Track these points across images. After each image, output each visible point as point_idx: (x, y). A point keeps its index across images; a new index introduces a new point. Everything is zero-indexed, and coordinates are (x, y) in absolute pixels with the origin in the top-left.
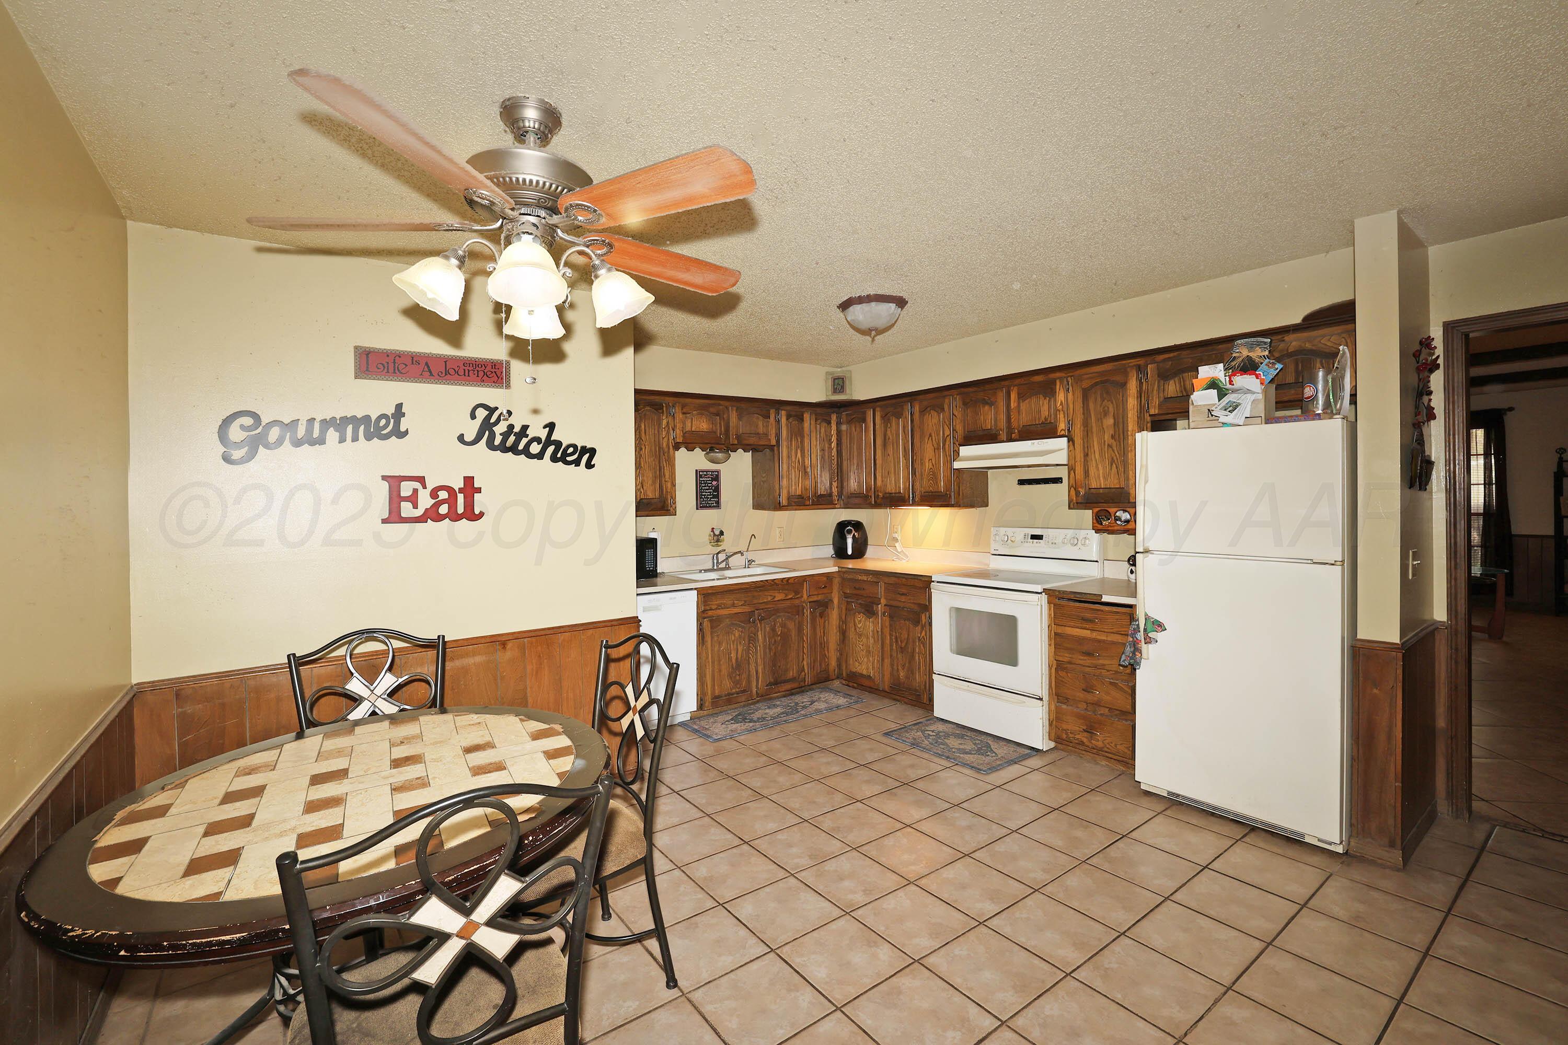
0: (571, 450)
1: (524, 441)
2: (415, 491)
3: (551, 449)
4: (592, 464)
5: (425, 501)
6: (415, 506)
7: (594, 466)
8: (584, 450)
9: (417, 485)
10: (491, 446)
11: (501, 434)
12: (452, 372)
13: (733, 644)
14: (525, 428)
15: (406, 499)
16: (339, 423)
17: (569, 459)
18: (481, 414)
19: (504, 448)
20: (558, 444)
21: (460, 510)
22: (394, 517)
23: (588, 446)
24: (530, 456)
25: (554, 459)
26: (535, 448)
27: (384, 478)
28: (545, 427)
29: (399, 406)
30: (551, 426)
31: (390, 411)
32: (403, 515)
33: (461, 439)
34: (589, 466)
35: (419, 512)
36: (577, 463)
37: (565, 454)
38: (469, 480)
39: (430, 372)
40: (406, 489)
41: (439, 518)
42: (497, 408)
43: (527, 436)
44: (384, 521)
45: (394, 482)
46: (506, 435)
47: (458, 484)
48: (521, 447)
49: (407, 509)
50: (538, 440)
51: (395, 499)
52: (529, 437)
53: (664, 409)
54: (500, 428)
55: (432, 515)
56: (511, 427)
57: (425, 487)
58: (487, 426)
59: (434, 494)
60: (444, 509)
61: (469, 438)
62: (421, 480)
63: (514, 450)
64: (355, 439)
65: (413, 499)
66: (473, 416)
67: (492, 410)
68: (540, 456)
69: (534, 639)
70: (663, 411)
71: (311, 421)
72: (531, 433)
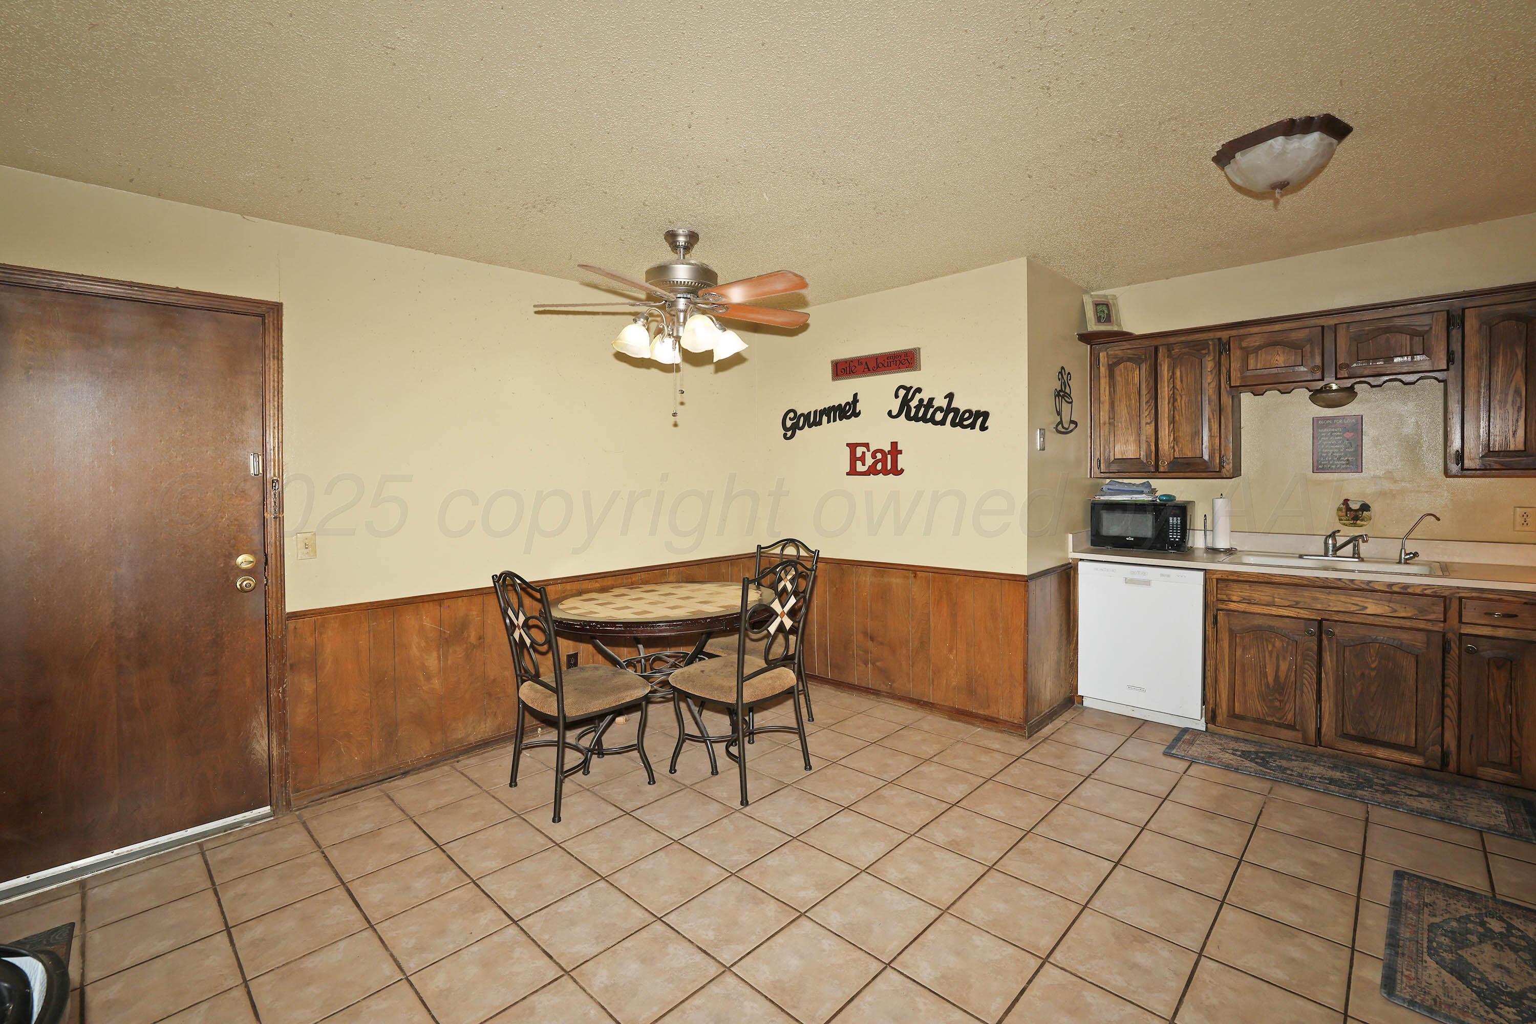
0: (967, 415)
1: (931, 410)
2: (864, 453)
3: (951, 415)
4: (986, 426)
5: (869, 461)
6: (864, 464)
7: (987, 428)
8: (978, 414)
9: (864, 449)
10: (908, 418)
11: (914, 407)
12: (880, 365)
13: (1271, 657)
14: (931, 400)
15: (859, 459)
16: (826, 412)
17: (966, 423)
18: (902, 393)
19: (916, 419)
20: (956, 410)
21: (889, 467)
22: (853, 472)
23: (982, 410)
24: (936, 423)
25: (953, 424)
26: (939, 416)
27: (848, 445)
28: (945, 398)
29: (855, 395)
30: (950, 396)
31: (851, 400)
32: (858, 470)
33: (890, 413)
34: (983, 428)
35: (865, 469)
36: (972, 426)
37: (963, 419)
38: (894, 445)
39: (868, 368)
40: (859, 451)
41: (876, 473)
42: (911, 387)
43: (933, 407)
44: (848, 474)
45: (853, 447)
46: (918, 408)
47: (887, 448)
48: (928, 416)
49: (860, 467)
50: (940, 409)
51: (853, 459)
52: (935, 407)
53: (1211, 347)
54: (914, 403)
55: (872, 471)
56: (921, 401)
57: (869, 451)
58: (905, 403)
59: (874, 456)
60: (879, 467)
61: (894, 413)
62: (866, 445)
63: (924, 419)
64: (835, 420)
65: (863, 459)
66: (897, 396)
67: (908, 389)
68: (942, 422)
69: (937, 575)
70: (1209, 350)
71: (815, 412)
72: (936, 404)
